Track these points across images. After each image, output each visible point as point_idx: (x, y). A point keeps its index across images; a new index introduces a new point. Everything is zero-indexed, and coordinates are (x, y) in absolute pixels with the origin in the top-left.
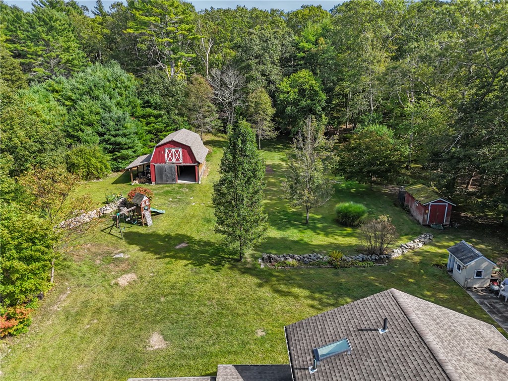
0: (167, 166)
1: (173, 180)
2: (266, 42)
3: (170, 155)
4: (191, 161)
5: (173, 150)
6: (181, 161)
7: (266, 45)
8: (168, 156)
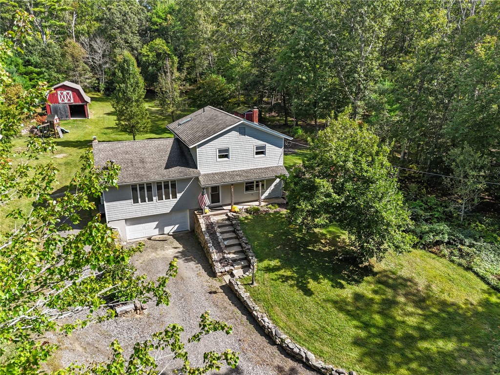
0: (61, 106)
1: (67, 117)
2: (125, 16)
3: (62, 97)
4: (80, 102)
5: (65, 93)
6: (72, 101)
7: (125, 18)
8: (61, 97)
